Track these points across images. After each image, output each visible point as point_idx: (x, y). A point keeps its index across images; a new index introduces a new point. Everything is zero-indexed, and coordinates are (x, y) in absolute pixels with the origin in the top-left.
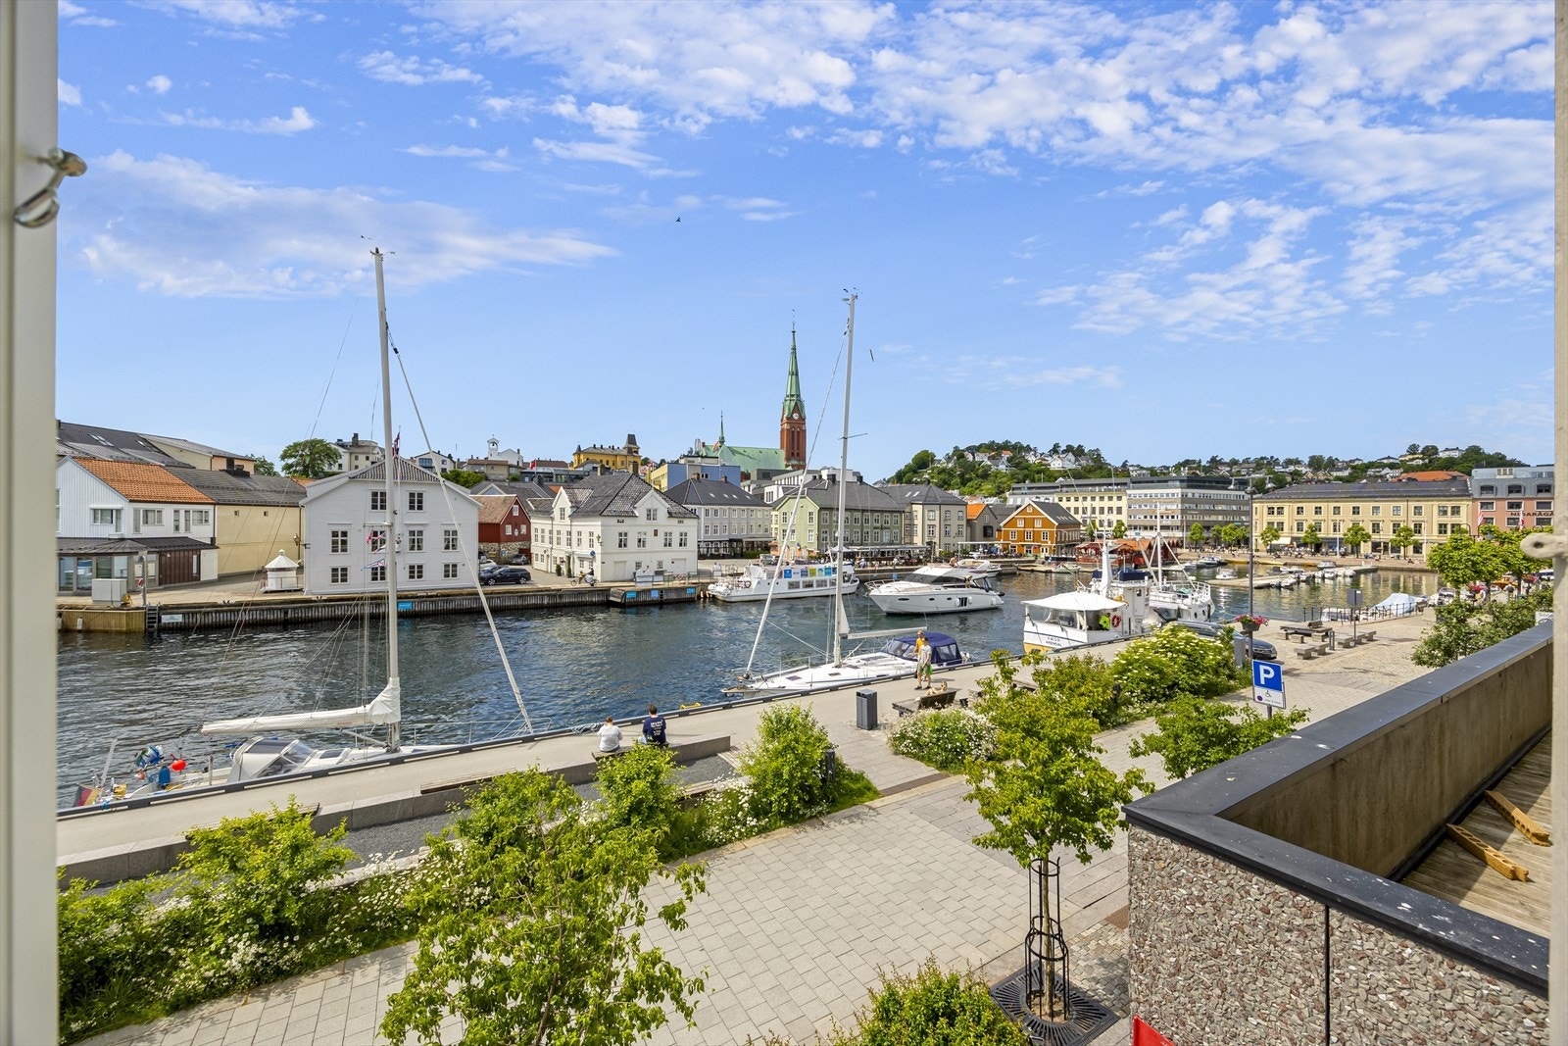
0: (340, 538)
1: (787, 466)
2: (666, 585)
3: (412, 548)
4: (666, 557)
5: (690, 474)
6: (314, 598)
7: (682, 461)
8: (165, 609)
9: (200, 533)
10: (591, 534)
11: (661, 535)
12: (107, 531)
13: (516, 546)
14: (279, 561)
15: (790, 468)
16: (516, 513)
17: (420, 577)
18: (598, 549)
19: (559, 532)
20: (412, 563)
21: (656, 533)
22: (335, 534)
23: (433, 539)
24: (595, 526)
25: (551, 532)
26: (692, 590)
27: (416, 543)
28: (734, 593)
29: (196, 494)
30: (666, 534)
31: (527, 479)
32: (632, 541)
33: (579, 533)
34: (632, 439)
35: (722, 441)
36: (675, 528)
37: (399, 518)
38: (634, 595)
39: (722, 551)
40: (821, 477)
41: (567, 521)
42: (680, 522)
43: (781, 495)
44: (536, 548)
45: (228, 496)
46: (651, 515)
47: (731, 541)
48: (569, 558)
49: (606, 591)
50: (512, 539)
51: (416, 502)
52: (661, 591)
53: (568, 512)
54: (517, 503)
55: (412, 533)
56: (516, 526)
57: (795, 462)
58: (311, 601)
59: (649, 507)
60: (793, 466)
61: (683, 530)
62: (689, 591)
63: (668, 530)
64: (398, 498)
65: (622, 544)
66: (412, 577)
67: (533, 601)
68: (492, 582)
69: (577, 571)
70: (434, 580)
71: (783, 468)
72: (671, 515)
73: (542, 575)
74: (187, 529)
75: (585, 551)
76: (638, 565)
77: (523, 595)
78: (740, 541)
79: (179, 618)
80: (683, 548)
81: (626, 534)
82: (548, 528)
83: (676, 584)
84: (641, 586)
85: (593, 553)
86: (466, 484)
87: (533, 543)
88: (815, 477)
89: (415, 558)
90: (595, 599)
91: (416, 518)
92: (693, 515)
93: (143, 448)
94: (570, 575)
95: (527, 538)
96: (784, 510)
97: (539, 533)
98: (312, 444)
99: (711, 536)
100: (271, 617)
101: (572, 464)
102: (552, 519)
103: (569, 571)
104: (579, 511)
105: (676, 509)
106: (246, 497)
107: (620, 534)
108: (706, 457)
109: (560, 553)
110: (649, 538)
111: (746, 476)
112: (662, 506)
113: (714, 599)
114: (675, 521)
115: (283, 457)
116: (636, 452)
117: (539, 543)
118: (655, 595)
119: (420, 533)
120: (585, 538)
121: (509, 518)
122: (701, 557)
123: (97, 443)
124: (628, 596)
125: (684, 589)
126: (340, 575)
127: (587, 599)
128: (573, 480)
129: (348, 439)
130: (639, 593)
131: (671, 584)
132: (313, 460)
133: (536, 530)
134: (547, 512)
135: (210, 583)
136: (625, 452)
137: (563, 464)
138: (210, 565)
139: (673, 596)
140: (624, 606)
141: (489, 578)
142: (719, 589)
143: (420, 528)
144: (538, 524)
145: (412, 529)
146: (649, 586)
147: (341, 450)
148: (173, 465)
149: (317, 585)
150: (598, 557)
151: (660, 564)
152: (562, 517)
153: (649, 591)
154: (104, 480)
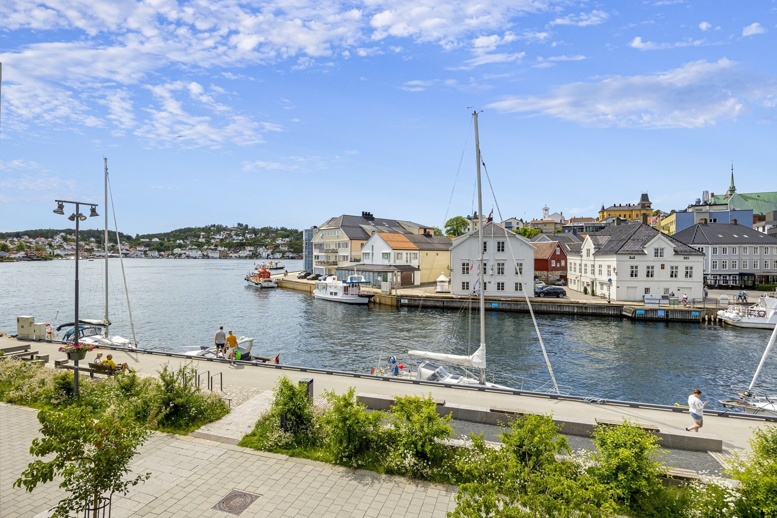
0: (466, 267)
2: (672, 307)
3: (499, 273)
4: (673, 286)
5: (697, 220)
6: (454, 297)
7: (690, 210)
8: (402, 297)
9: (414, 263)
10: (609, 267)
11: (668, 270)
12: (386, 262)
13: (559, 273)
14: (442, 278)
16: (558, 253)
17: (503, 289)
18: (614, 277)
19: (586, 265)
20: (499, 281)
21: (663, 267)
22: (464, 265)
23: (509, 268)
24: (612, 261)
25: (580, 265)
26: (697, 314)
27: (501, 271)
28: (745, 320)
29: (412, 245)
30: (672, 268)
31: (566, 231)
32: (642, 272)
33: (600, 266)
34: (645, 197)
35: (733, 190)
36: (681, 263)
37: (492, 256)
38: (643, 312)
39: (731, 283)
41: (592, 257)
42: (686, 258)
44: (571, 275)
45: (425, 246)
46: (658, 253)
47: (741, 275)
48: (593, 283)
49: (620, 307)
50: (555, 269)
51: (501, 247)
52: (667, 311)
53: (592, 251)
54: (559, 246)
55: (499, 264)
56: (558, 261)
58: (452, 298)
59: (657, 247)
61: (689, 265)
62: (693, 314)
63: (674, 265)
64: (492, 245)
65: (633, 274)
66: (499, 289)
67: (567, 309)
68: (542, 295)
69: (598, 291)
70: (509, 292)
72: (676, 252)
73: (574, 293)
74: (410, 262)
75: (605, 278)
76: (647, 290)
77: (561, 305)
78: (753, 275)
79: (406, 301)
80: (689, 279)
81: (637, 267)
82: (578, 262)
83: (681, 307)
84: (648, 306)
85: (610, 280)
86: (530, 236)
87: (569, 272)
89: (500, 279)
90: (611, 312)
91: (501, 256)
92: (700, 253)
93: (398, 226)
94: (593, 294)
95: (565, 268)
97: (573, 266)
98: (457, 219)
99: (719, 270)
100: (438, 304)
101: (598, 219)
102: (581, 256)
103: (593, 291)
104: (600, 251)
105: (682, 248)
106: (430, 247)
107: (632, 267)
108: (715, 205)
109: (587, 278)
110: (657, 270)
111: (761, 218)
112: (669, 247)
113: (723, 324)
114: (681, 258)
115: (446, 227)
116: (649, 207)
117: (573, 272)
118: (661, 314)
119: (503, 264)
120: (605, 270)
121: (554, 256)
122: (708, 286)
123: (384, 225)
124: (638, 312)
125: (689, 312)
126: (465, 286)
127: (605, 311)
128: (596, 229)
129: (472, 215)
130: (647, 311)
131: (676, 307)
132: (457, 227)
133: (571, 263)
134: (577, 251)
135: (417, 286)
136: (640, 207)
137: (591, 219)
138: (418, 278)
139: (678, 316)
140: (634, 320)
141: (541, 293)
142: (730, 315)
143: (503, 262)
144: (572, 259)
145: (499, 262)
146: (656, 307)
147: (469, 221)
148: (408, 234)
149: (456, 291)
150: (614, 283)
151: (667, 290)
152: (588, 255)
153: (656, 310)
154: (385, 241)
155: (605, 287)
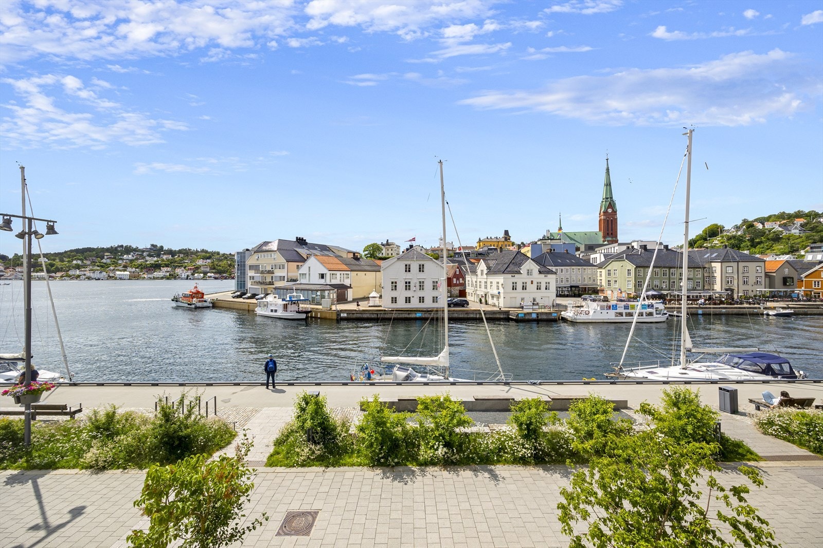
0: (394, 284)
1: (604, 241)
2: (540, 311)
3: (420, 289)
4: (538, 295)
5: (544, 249)
6: (387, 309)
7: (539, 243)
9: (347, 282)
10: (498, 283)
11: (535, 284)
12: (322, 281)
13: (461, 288)
14: (374, 294)
15: (606, 243)
16: (458, 273)
17: (423, 302)
18: (501, 290)
19: (480, 282)
20: (420, 296)
21: (532, 282)
22: (392, 283)
23: (428, 285)
24: (500, 279)
25: (476, 282)
26: (556, 314)
27: (421, 286)
28: (579, 317)
30: (538, 283)
31: (457, 256)
32: (519, 286)
33: (491, 283)
36: (543, 279)
37: (414, 276)
38: (523, 315)
40: (633, 247)
41: (485, 276)
42: (545, 276)
43: (603, 259)
44: (469, 290)
45: (354, 268)
46: (529, 273)
48: (486, 295)
49: (507, 313)
50: (456, 285)
51: (421, 268)
52: (537, 314)
53: (485, 272)
54: (459, 268)
55: (420, 282)
56: (458, 279)
57: (610, 239)
58: (385, 311)
59: (528, 268)
60: (608, 241)
61: (548, 281)
62: (553, 315)
63: (539, 281)
64: (415, 267)
65: (514, 288)
66: (420, 302)
67: (472, 316)
68: (452, 306)
69: (490, 301)
70: (428, 304)
71: (601, 243)
72: (540, 272)
73: (474, 304)
74: (343, 281)
75: (495, 292)
76: (523, 299)
77: (465, 313)
80: (547, 291)
81: (516, 283)
82: (474, 280)
83: (545, 310)
84: (525, 311)
85: (499, 293)
87: (467, 287)
88: (628, 248)
89: (421, 294)
90: (502, 316)
91: (421, 276)
92: (555, 272)
93: (328, 250)
94: (486, 303)
95: (465, 284)
96: (608, 268)
97: (470, 283)
100: (373, 316)
101: (476, 248)
102: (477, 275)
103: (486, 301)
104: (491, 271)
105: (543, 269)
106: (358, 268)
107: (513, 283)
108: (554, 239)
109: (481, 292)
110: (529, 285)
111: (577, 249)
112: (535, 268)
113: (566, 321)
114: (543, 276)
115: (364, 251)
117: (470, 287)
118: (534, 316)
119: (423, 282)
120: (494, 285)
121: (456, 275)
122: (559, 296)
123: (316, 249)
124: (520, 316)
125: (550, 314)
126: (394, 300)
127: (497, 316)
129: (385, 242)
130: (525, 314)
131: (543, 311)
132: (373, 252)
133: (469, 281)
134: (474, 272)
135: (350, 302)
136: (503, 240)
137: (472, 247)
138: (350, 294)
139: (545, 317)
140: (517, 322)
141: (451, 304)
142: (570, 314)
143: (423, 280)
144: (469, 278)
145: (420, 280)
146: (531, 311)
147: (383, 247)
149: (386, 304)
150: (502, 295)
151: (534, 300)
152: (482, 274)
153: (531, 313)
154: (321, 263)
155: (495, 299)
